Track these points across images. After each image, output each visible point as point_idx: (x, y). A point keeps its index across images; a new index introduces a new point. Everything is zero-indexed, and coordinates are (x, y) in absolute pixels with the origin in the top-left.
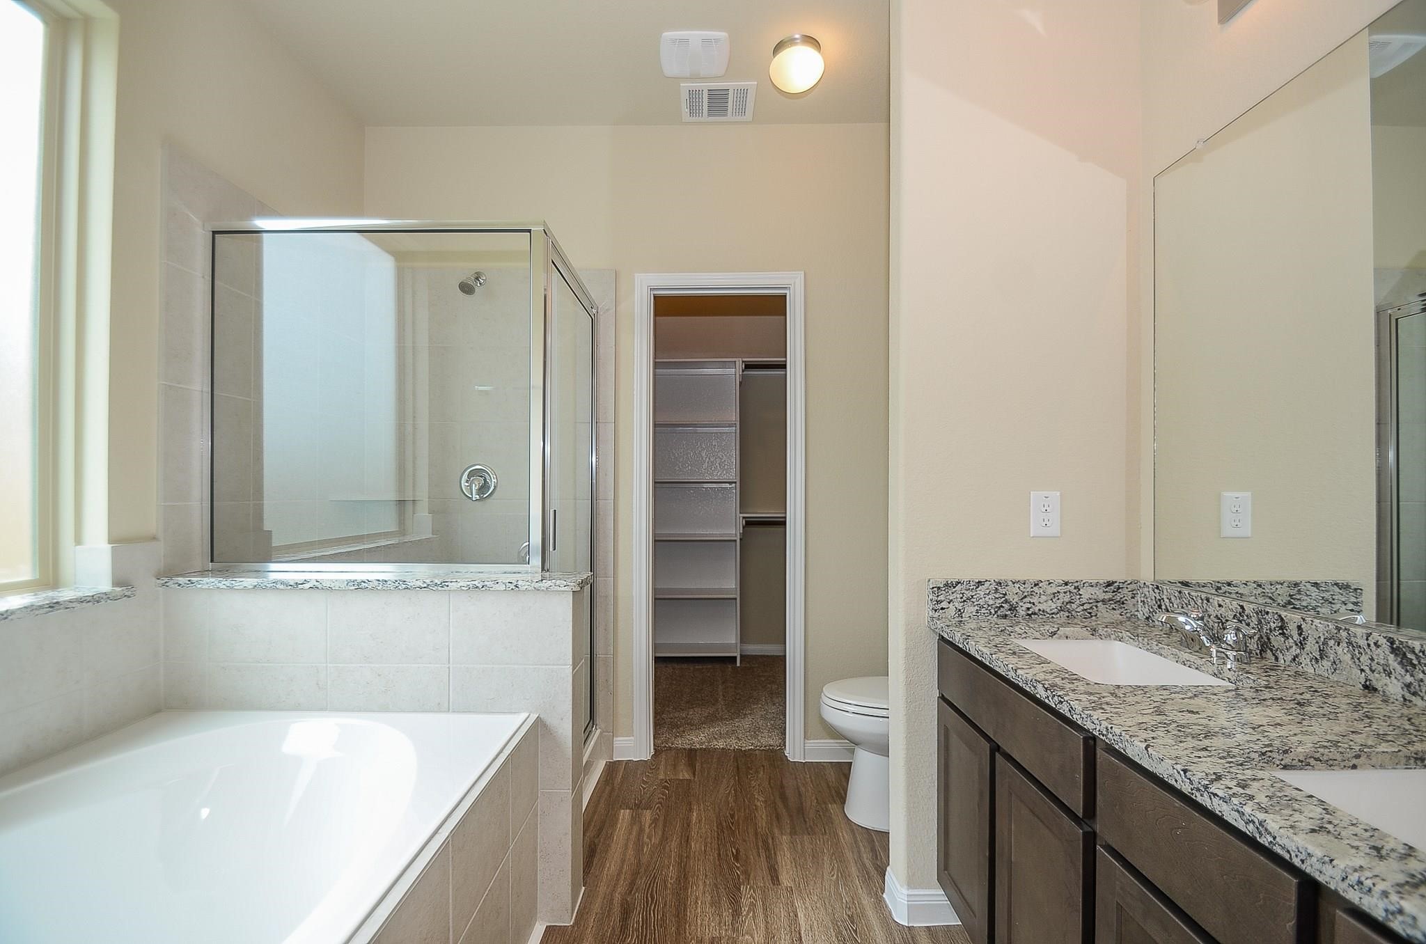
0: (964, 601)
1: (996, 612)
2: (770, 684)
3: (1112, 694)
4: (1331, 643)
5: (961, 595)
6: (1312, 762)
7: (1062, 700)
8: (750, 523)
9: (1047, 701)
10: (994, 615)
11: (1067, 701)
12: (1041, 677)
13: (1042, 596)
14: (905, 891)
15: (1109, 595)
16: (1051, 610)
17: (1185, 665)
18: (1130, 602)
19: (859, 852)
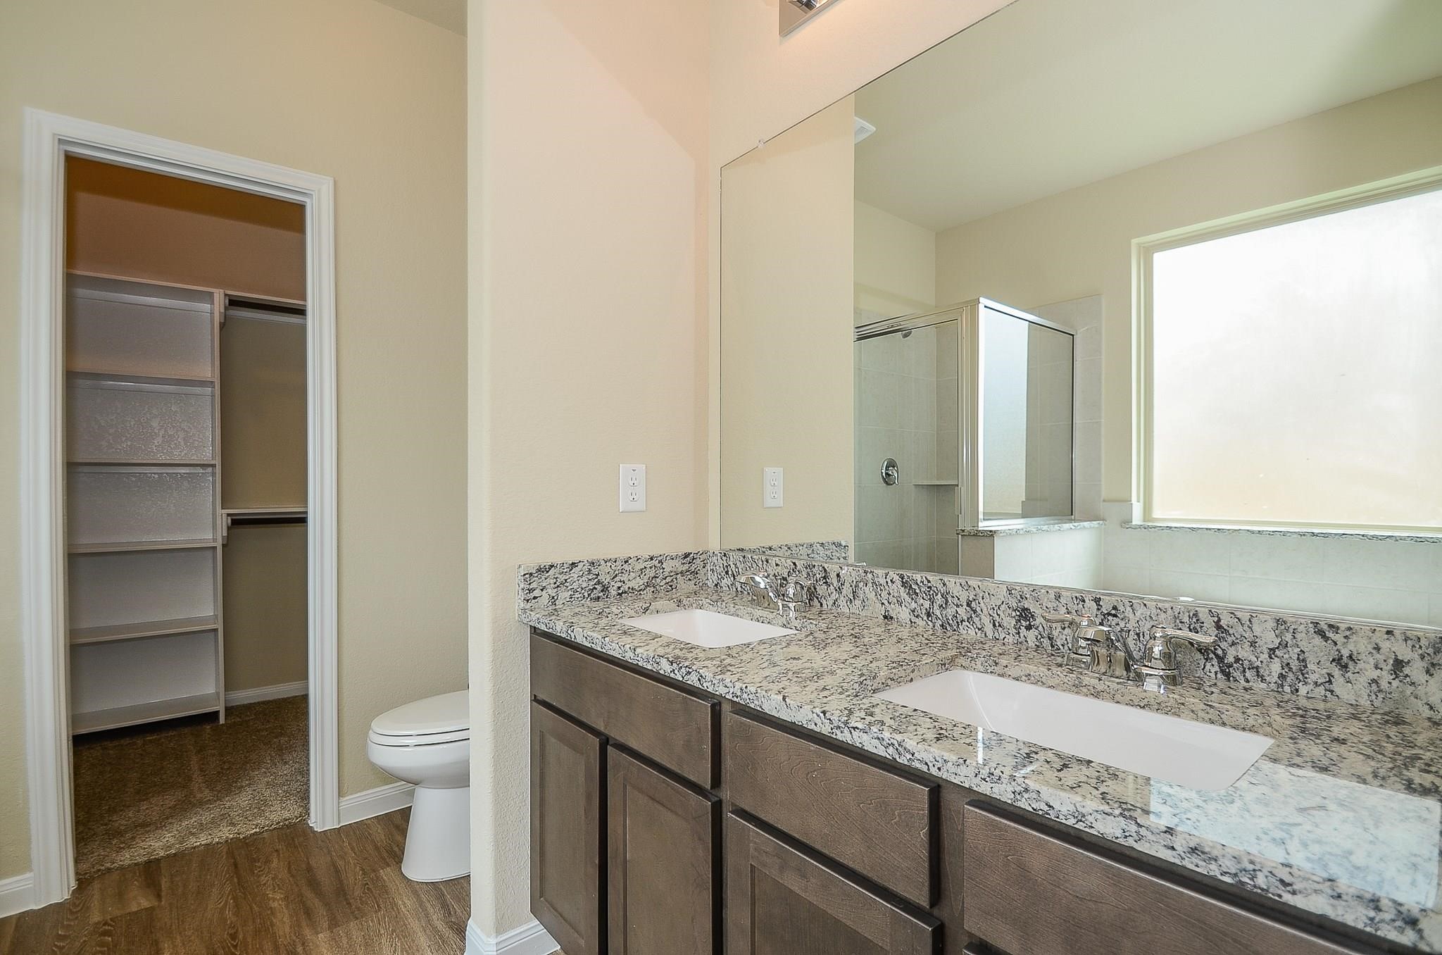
0: (558, 586)
1: (589, 595)
2: (276, 737)
3: (729, 655)
4: (861, 585)
5: (555, 581)
6: (889, 682)
7: (690, 670)
8: (238, 523)
9: (672, 675)
10: (587, 598)
11: (696, 671)
12: (661, 651)
13: (631, 573)
14: (493, 941)
15: (686, 567)
16: (639, 587)
17: (758, 621)
18: (702, 572)
19: (427, 915)
